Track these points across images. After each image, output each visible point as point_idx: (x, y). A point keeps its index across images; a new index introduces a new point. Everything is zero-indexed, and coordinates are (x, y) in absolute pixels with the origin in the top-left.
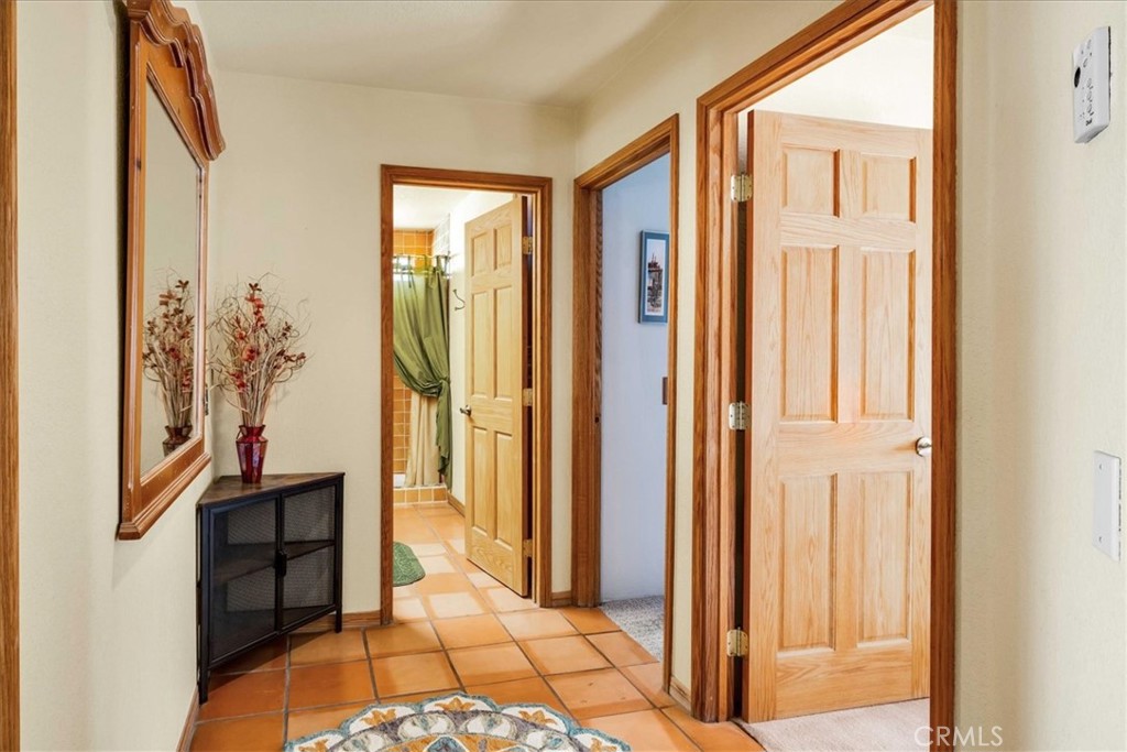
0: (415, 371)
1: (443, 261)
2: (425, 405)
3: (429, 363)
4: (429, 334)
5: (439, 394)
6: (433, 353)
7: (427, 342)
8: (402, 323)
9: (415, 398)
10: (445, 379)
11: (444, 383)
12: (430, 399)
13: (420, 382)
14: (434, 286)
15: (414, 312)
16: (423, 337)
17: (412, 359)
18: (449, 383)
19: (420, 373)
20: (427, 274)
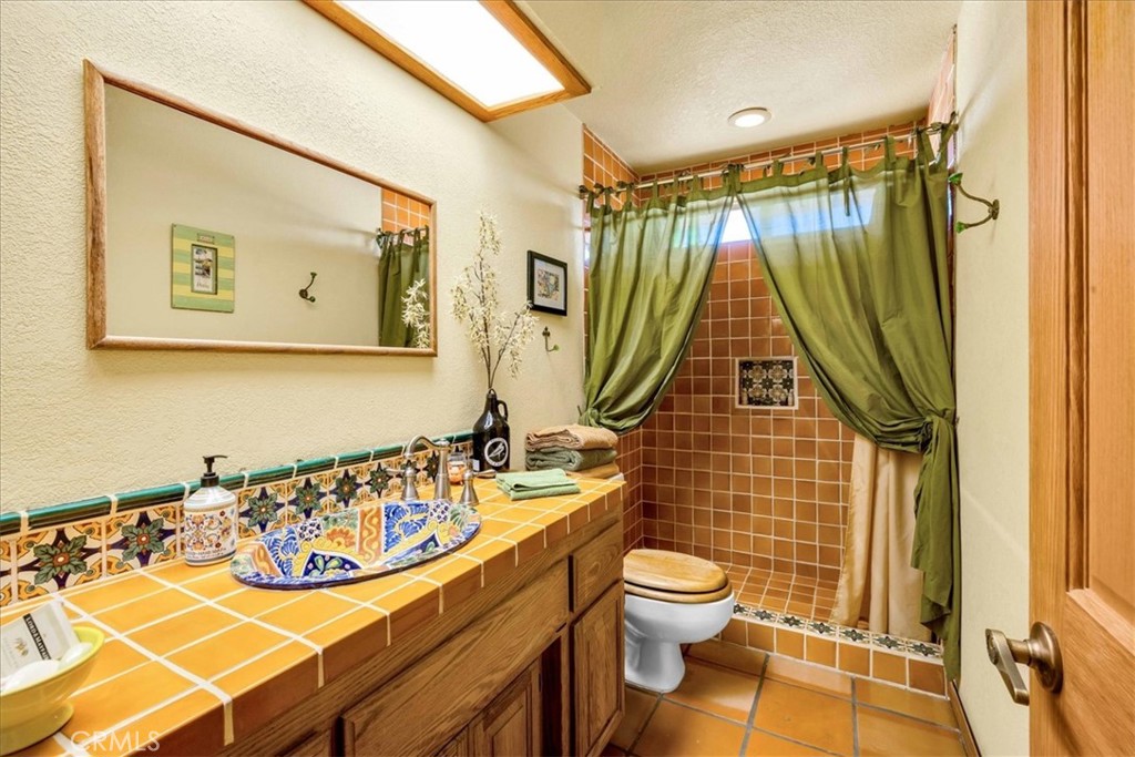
0: (860, 394)
1: (935, 140)
2: (888, 469)
3: (898, 377)
4: (898, 309)
5: (924, 446)
6: (908, 353)
7: (891, 331)
8: (829, 293)
9: (862, 449)
10: (942, 414)
11: (938, 424)
12: (901, 458)
13: (872, 417)
14: (912, 201)
15: (861, 266)
16: (881, 319)
17: (853, 367)
18: (954, 421)
19: (874, 402)
20: (893, 178)
